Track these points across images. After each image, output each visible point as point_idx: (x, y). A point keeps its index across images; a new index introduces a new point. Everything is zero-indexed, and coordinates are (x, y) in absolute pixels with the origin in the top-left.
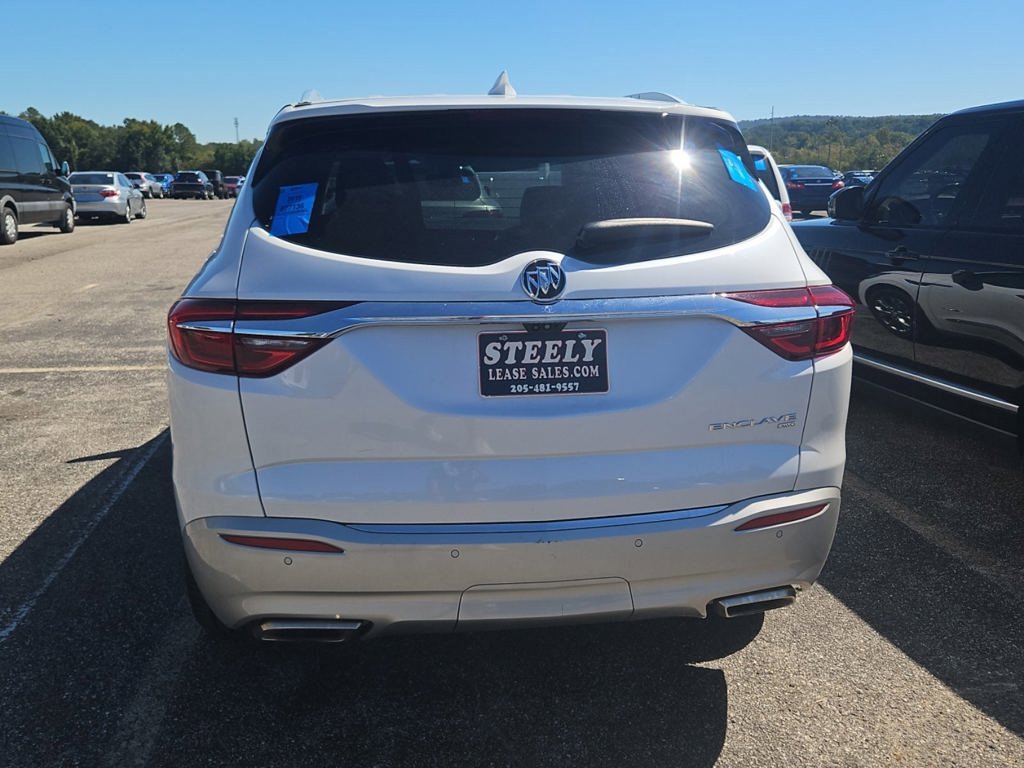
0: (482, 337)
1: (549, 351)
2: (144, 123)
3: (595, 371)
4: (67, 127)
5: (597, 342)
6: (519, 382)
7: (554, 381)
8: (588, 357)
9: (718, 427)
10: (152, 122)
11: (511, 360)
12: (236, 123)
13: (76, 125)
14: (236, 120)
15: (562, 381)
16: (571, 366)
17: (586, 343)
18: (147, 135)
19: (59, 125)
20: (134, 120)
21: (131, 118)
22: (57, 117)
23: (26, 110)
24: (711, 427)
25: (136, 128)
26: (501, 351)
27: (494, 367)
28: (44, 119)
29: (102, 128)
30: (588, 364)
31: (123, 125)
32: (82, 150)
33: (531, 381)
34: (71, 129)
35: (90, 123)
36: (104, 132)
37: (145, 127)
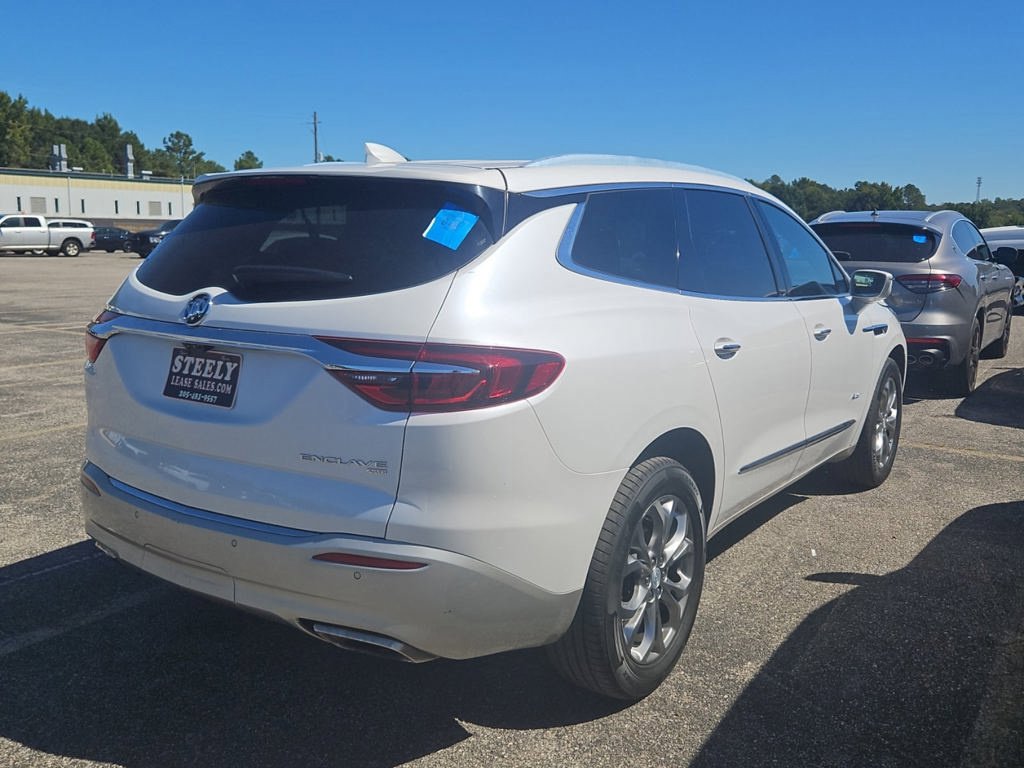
0: (175, 350)
1: (208, 368)
2: (875, 185)
3: (229, 389)
4: (801, 191)
5: (236, 365)
6: (185, 389)
7: (204, 393)
8: (228, 378)
9: (306, 457)
10: (883, 184)
11: (186, 372)
12: (979, 183)
13: (810, 189)
14: (979, 179)
15: (208, 393)
16: (217, 381)
17: (229, 364)
18: (875, 197)
19: (795, 190)
20: (865, 183)
21: (863, 181)
22: (795, 182)
23: (770, 177)
24: (301, 456)
25: (866, 190)
26: (182, 362)
27: (176, 374)
28: (783, 185)
29: (833, 191)
30: (227, 382)
31: (854, 188)
32: (812, 212)
33: (192, 390)
34: (805, 193)
35: (824, 187)
36: (834, 196)
37: (874, 190)
